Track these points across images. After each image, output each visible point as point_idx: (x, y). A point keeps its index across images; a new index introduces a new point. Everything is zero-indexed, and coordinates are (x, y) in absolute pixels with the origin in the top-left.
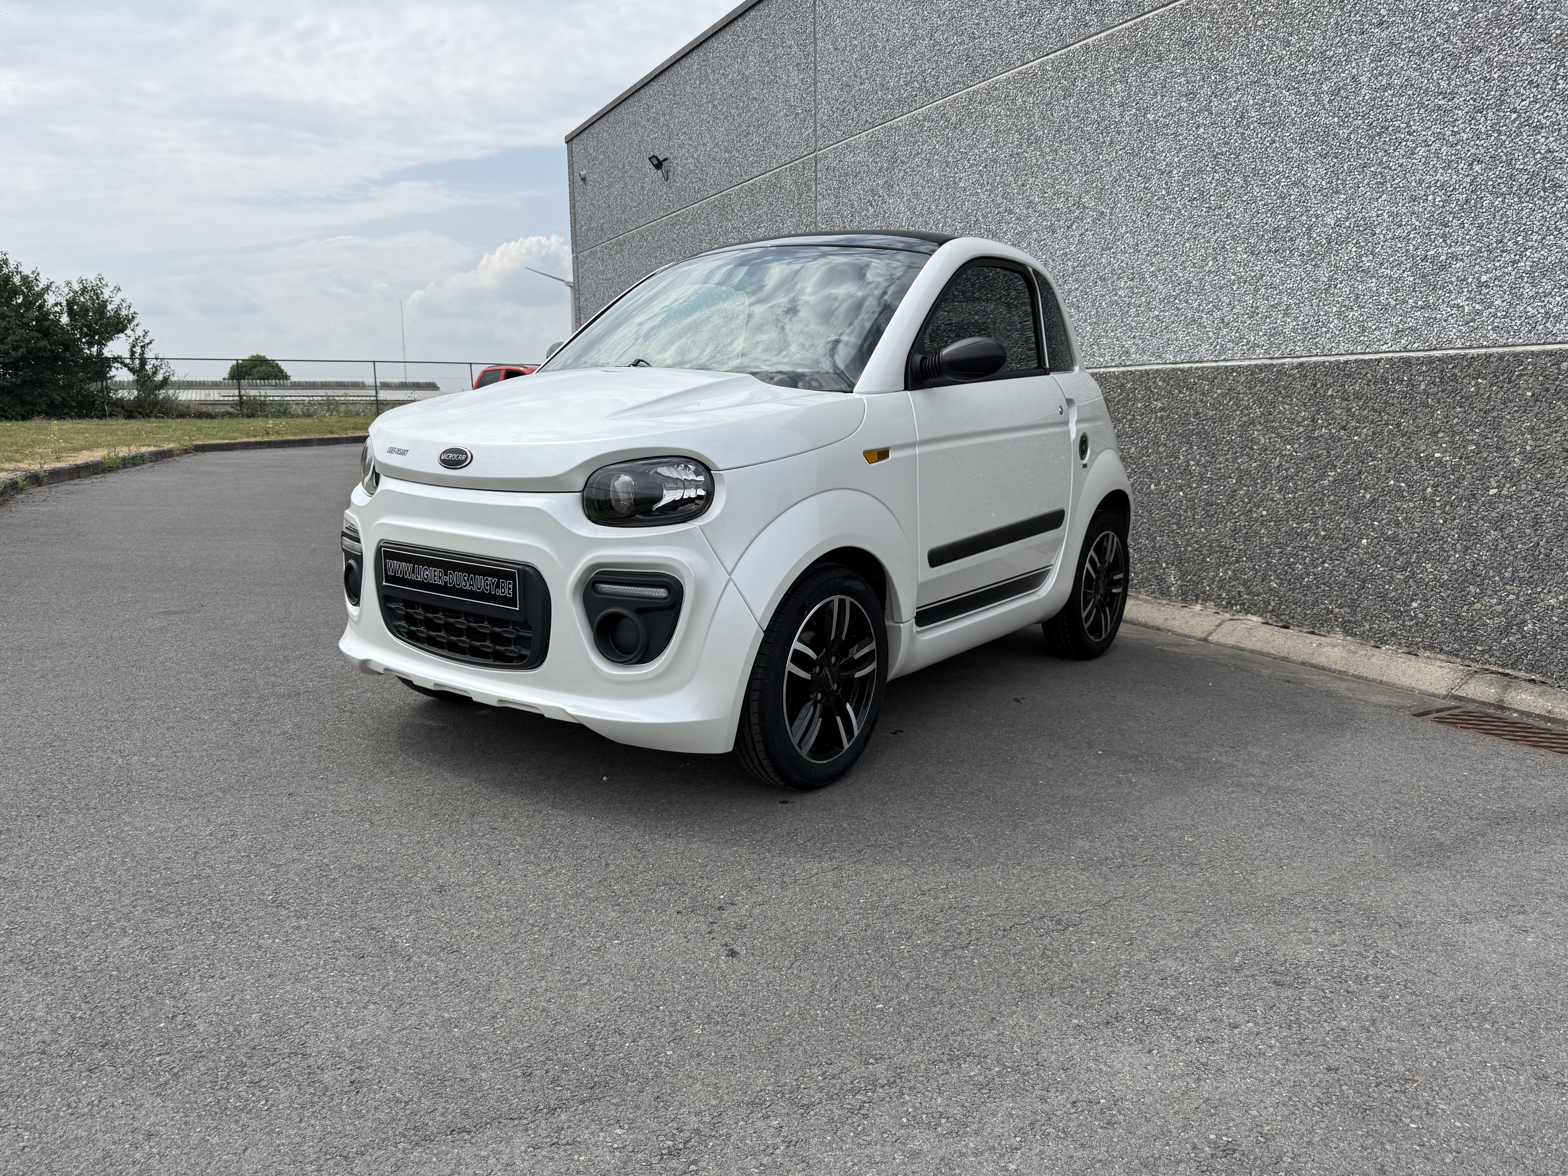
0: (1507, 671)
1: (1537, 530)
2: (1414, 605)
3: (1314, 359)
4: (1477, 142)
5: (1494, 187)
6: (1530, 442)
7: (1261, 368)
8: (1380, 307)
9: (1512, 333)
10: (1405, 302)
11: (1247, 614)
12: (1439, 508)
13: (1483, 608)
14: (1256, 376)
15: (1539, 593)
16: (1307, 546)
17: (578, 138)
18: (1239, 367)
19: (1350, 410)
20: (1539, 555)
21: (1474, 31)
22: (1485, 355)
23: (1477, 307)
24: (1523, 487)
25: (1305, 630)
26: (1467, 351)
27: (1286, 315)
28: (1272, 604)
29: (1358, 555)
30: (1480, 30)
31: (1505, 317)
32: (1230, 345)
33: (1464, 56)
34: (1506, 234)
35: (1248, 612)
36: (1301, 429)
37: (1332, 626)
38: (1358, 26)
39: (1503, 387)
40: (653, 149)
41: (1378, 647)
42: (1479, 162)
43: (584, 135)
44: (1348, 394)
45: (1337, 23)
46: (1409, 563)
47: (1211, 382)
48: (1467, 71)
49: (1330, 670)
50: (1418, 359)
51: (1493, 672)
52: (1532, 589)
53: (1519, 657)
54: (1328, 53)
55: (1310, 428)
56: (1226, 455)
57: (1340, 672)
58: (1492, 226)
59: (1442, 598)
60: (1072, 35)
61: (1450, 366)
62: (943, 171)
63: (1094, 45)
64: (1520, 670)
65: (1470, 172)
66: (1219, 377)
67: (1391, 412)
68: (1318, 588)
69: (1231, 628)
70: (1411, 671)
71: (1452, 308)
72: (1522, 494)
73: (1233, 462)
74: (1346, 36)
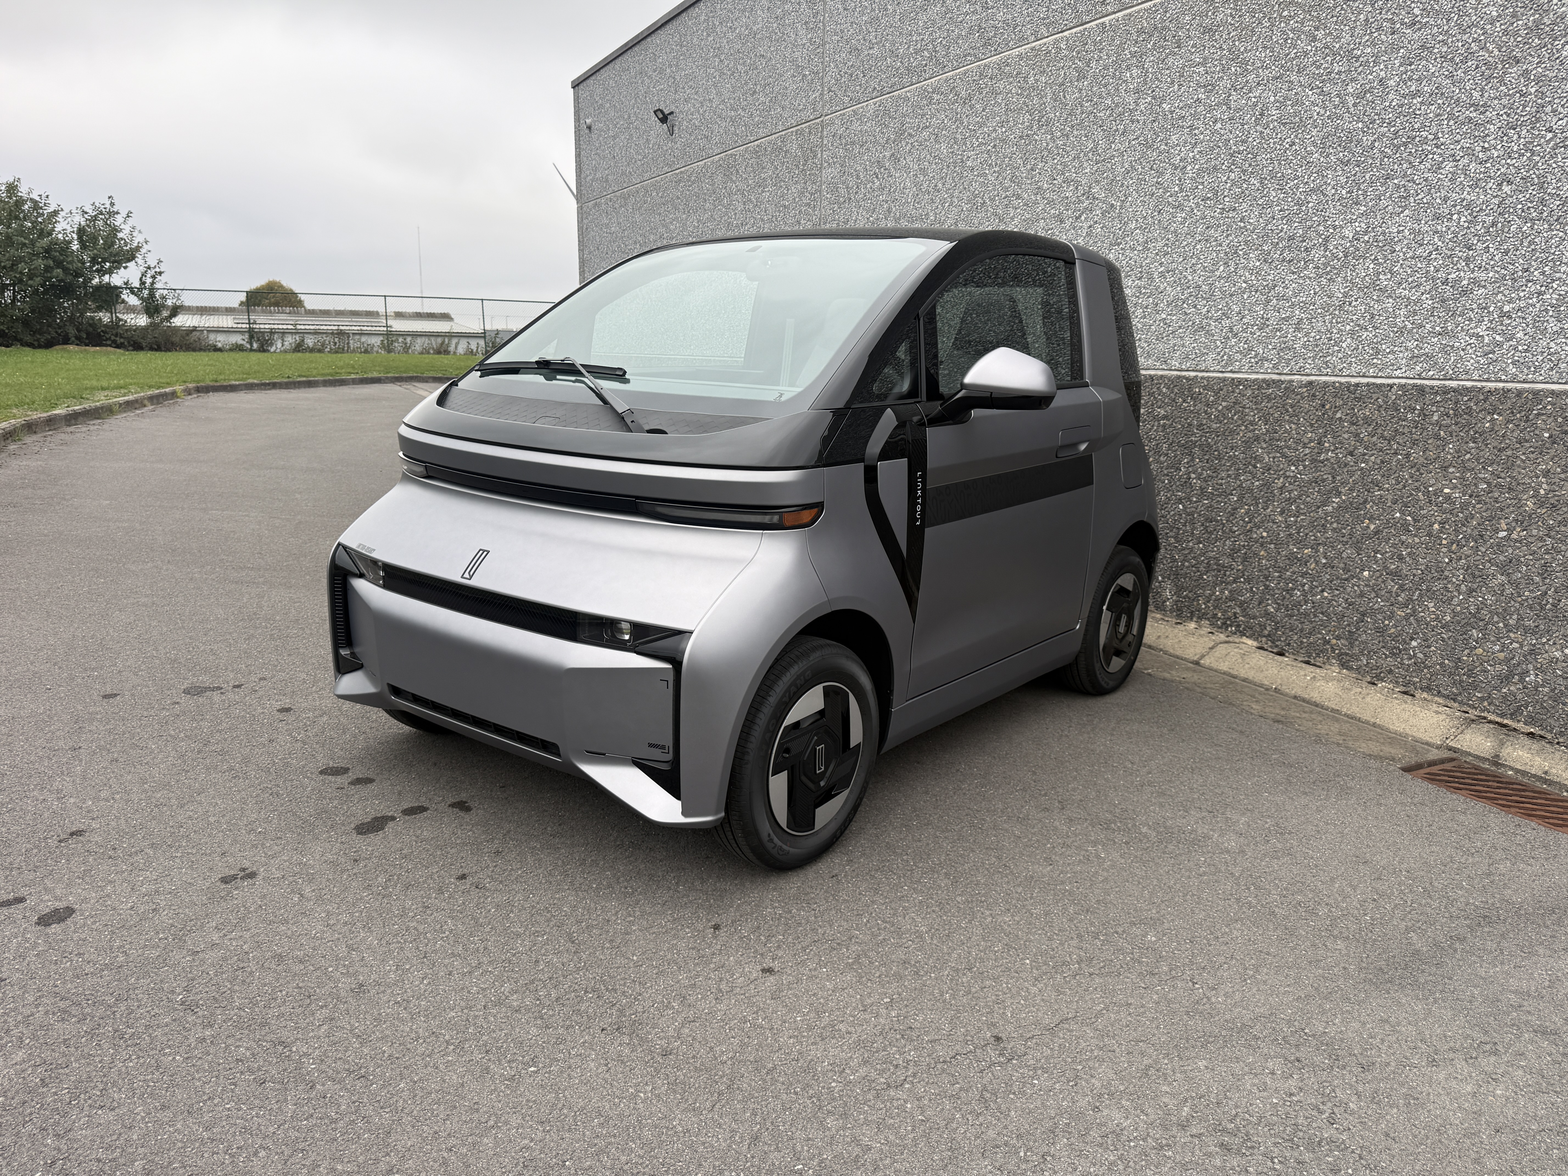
0: (1506, 721)
1: (1545, 578)
2: (1414, 643)
3: (1324, 378)
4: (1509, 161)
5: (1523, 211)
6: (1544, 486)
7: (1269, 383)
8: (1396, 329)
9: (1532, 369)
10: (1421, 326)
11: (1242, 636)
12: (1445, 546)
13: (1485, 654)
14: (1264, 391)
15: (1544, 644)
16: (1306, 573)
17: (585, 84)
18: (1247, 380)
19: (1357, 435)
20: (1546, 605)
21: (1512, 39)
22: (1503, 389)
23: (1498, 338)
24: (1535, 532)
25: (1300, 659)
26: (1484, 384)
27: (1298, 329)
28: (1268, 628)
29: (1358, 586)
30: (1519, 39)
31: (1526, 351)
32: (1238, 356)
33: (1500, 66)
34: (1533, 263)
35: (1243, 634)
36: (1307, 451)
37: (1328, 658)
38: (1389, 25)
39: (1519, 425)
40: (659, 101)
41: (1374, 684)
42: (1510, 183)
43: (591, 81)
44: (1357, 418)
45: (1367, 20)
46: (1411, 600)
47: (1216, 394)
48: (1502, 82)
49: (1322, 707)
50: (1432, 388)
51: (1490, 722)
52: (1537, 640)
53: (1519, 708)
54: (1356, 51)
55: (1316, 450)
56: (1228, 470)
57: (1333, 710)
58: (1518, 252)
59: (1443, 640)
60: (1089, 12)
61: (1466, 399)
62: (951, 148)
63: (1111, 25)
64: (1519, 721)
65: (1499, 193)
66: (1225, 389)
67: (1401, 441)
68: (1315, 616)
69: (1224, 652)
70: (1405, 716)
71: (1471, 337)
72: (1533, 539)
73: (1235, 478)
74: (1376, 34)
